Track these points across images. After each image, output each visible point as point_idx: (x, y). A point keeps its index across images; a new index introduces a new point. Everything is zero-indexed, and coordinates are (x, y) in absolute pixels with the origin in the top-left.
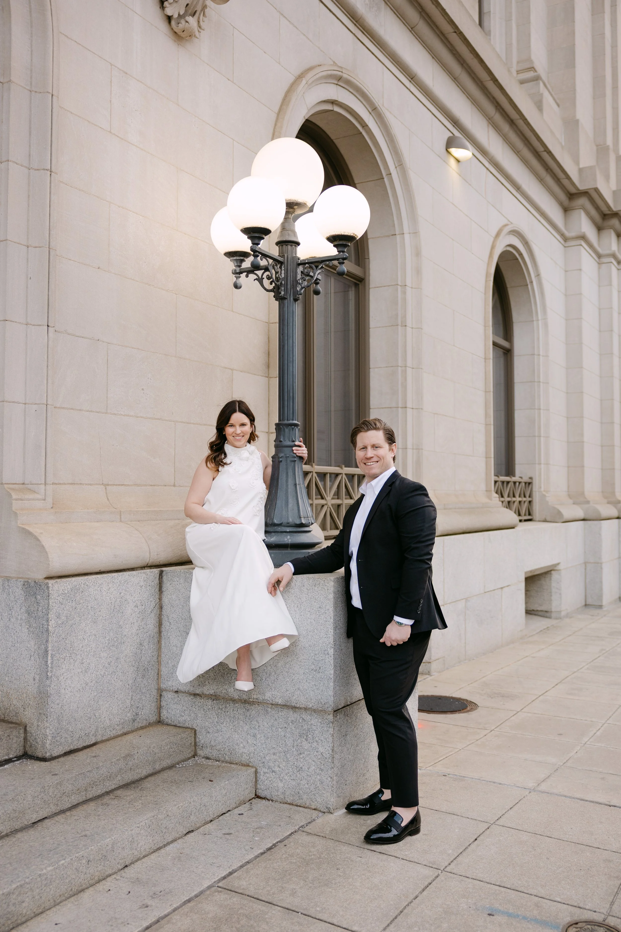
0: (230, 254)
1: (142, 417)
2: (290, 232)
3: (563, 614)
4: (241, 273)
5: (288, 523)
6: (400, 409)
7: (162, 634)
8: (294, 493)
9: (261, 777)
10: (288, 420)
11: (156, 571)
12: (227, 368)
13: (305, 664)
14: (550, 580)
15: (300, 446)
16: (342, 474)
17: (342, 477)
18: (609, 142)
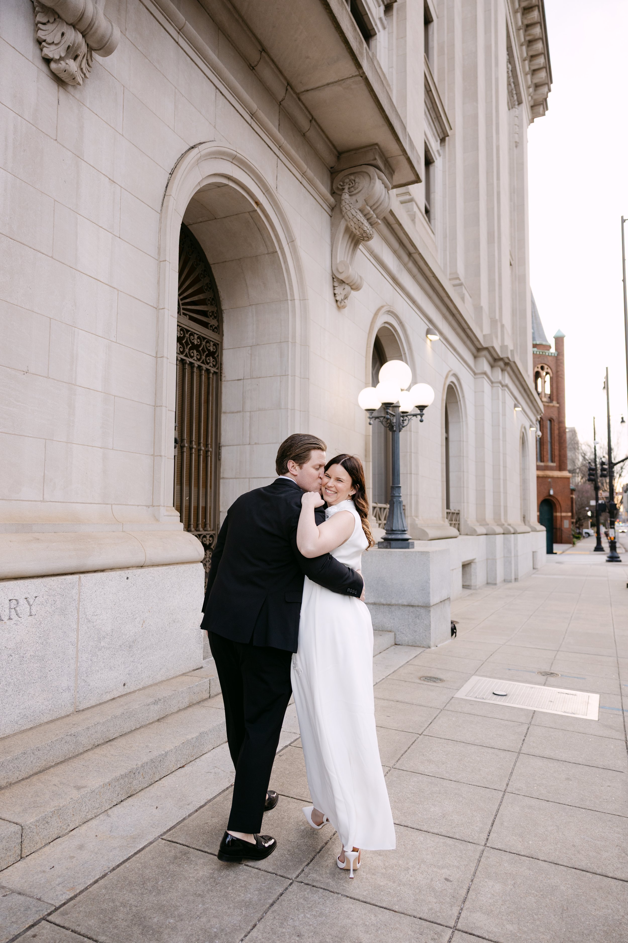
0: (367, 410)
2: (398, 402)
3: (477, 587)
4: (372, 418)
6: (409, 475)
9: (398, 636)
14: (471, 568)
18: (497, 317)
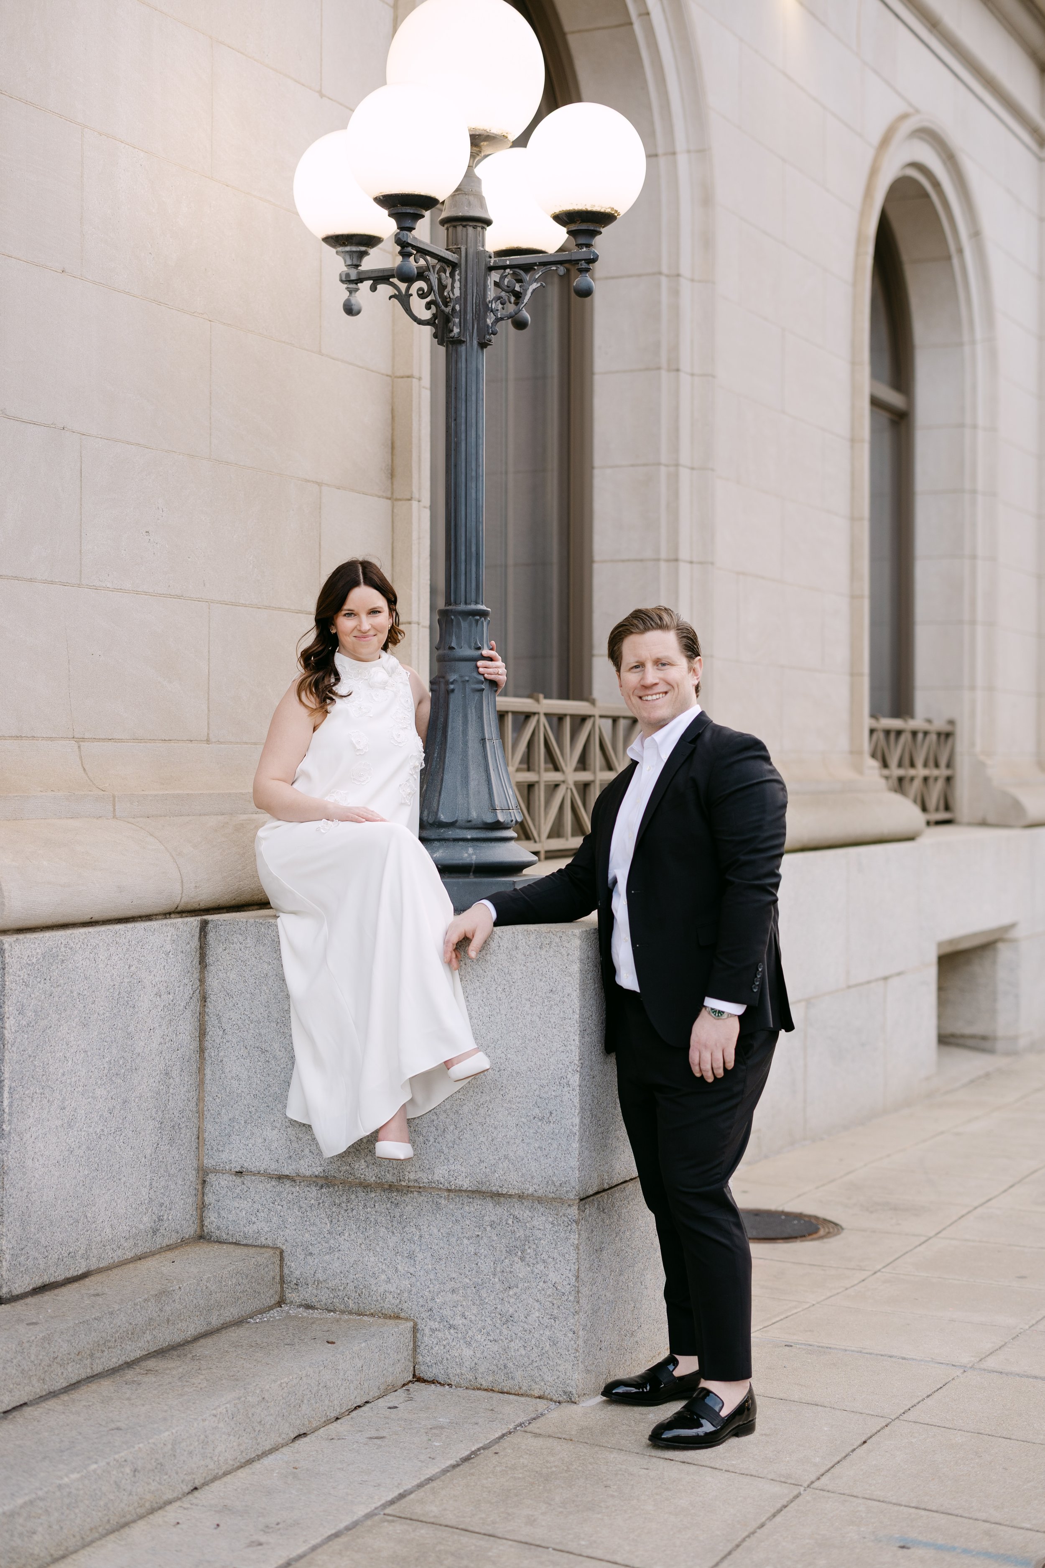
0: (337, 240)
1: (146, 593)
2: (471, 198)
3: (1023, 1042)
4: (360, 280)
5: (470, 821)
6: (663, 565)
7: (206, 1054)
8: (480, 758)
9: (426, 1339)
10: (466, 603)
11: (194, 922)
12: (309, 481)
13: (520, 1105)
14: (994, 962)
15: (491, 659)
16: (538, 713)
17: (538, 721)
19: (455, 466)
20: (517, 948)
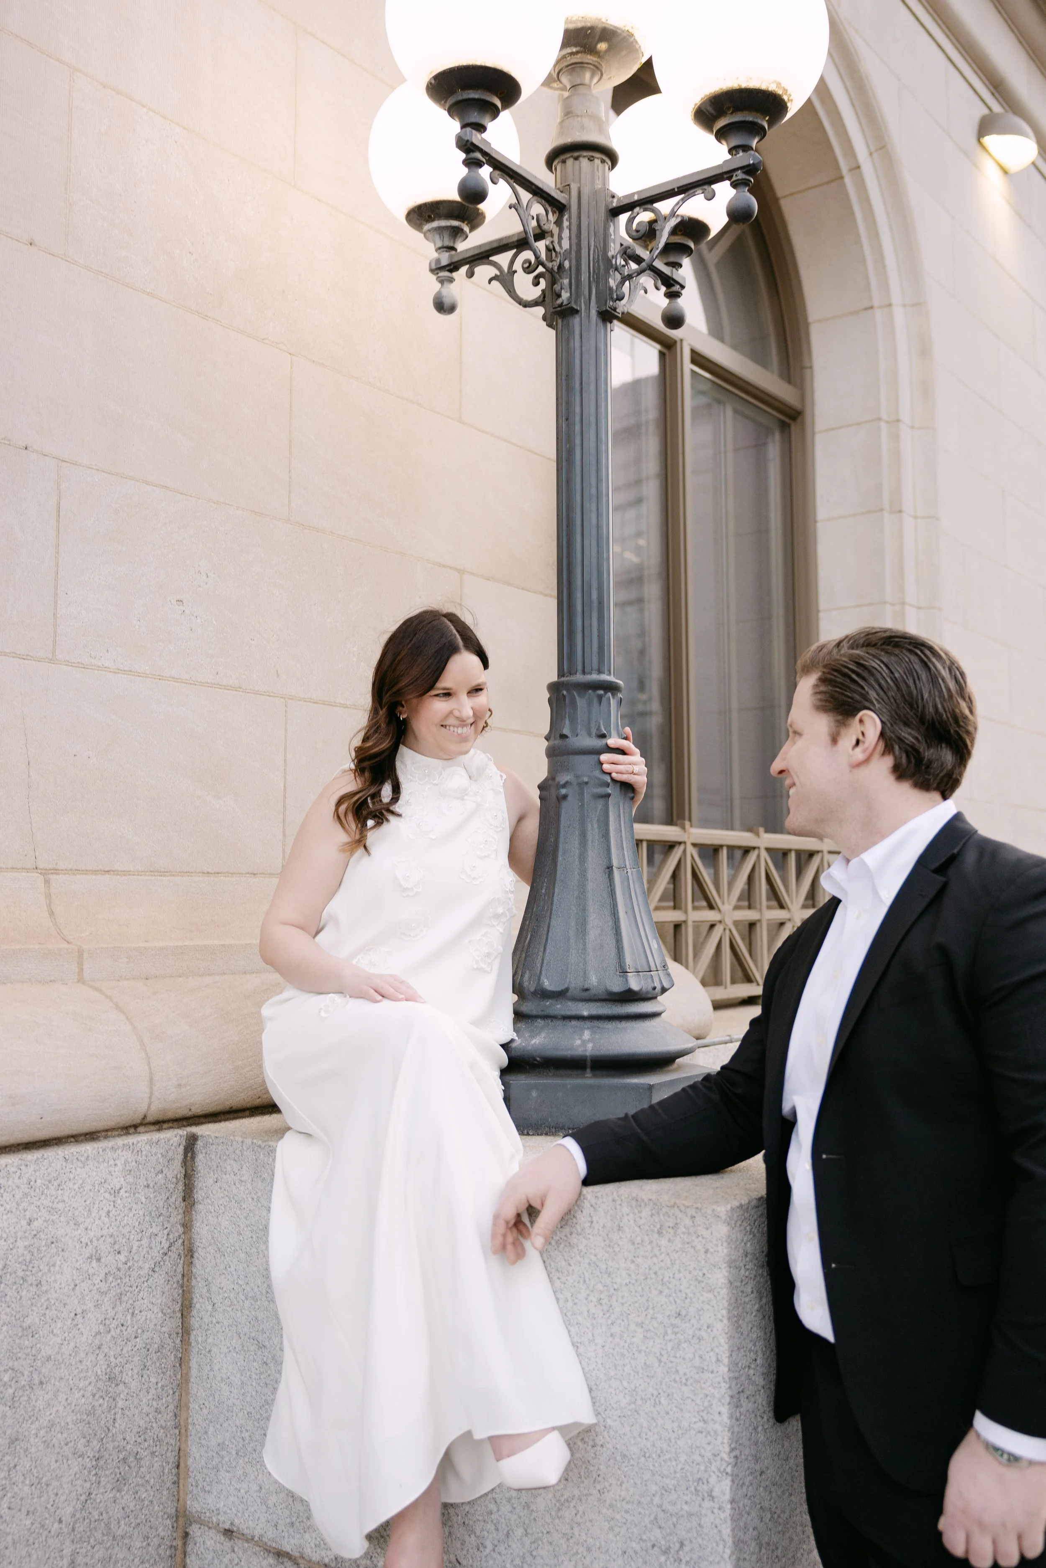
0: (420, 216)
1: (175, 680)
2: (586, 121)
4: (453, 267)
5: (587, 990)
7: (192, 1337)
8: (605, 895)
10: (584, 672)
11: (174, 1137)
12: (444, 566)
15: (622, 752)
16: (759, 848)
17: (758, 856)
19: (568, 482)
20: (620, 1228)
